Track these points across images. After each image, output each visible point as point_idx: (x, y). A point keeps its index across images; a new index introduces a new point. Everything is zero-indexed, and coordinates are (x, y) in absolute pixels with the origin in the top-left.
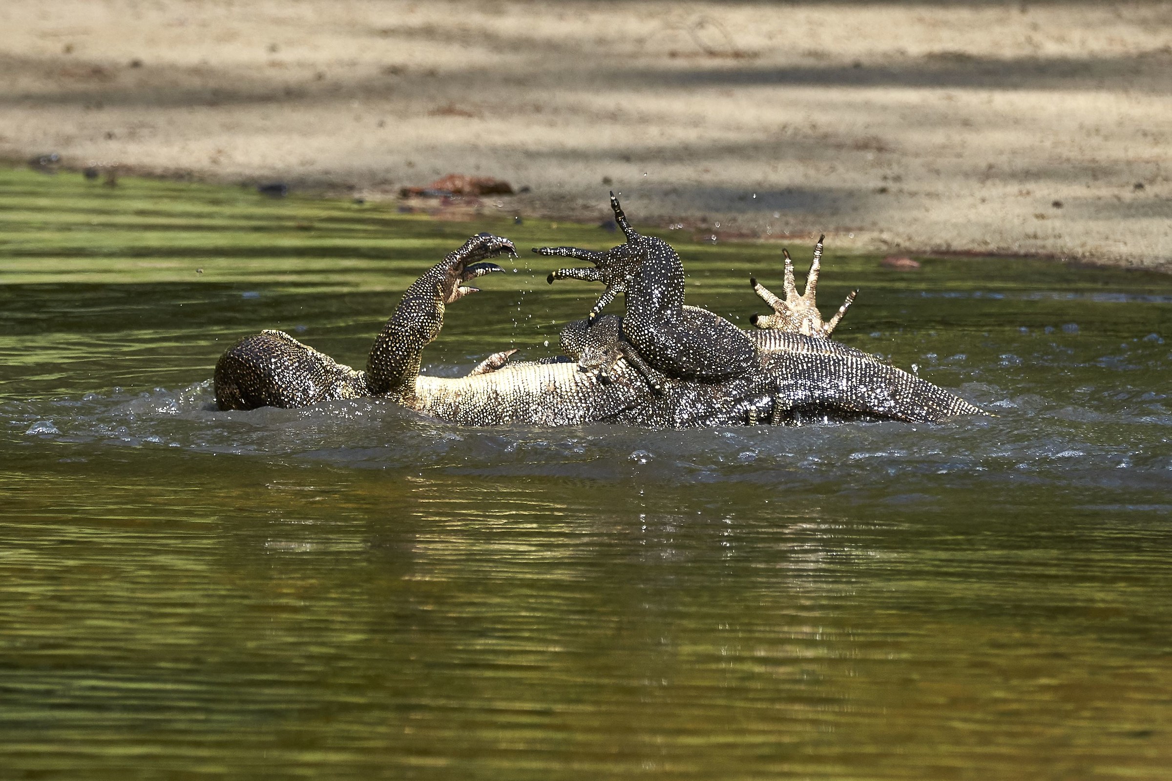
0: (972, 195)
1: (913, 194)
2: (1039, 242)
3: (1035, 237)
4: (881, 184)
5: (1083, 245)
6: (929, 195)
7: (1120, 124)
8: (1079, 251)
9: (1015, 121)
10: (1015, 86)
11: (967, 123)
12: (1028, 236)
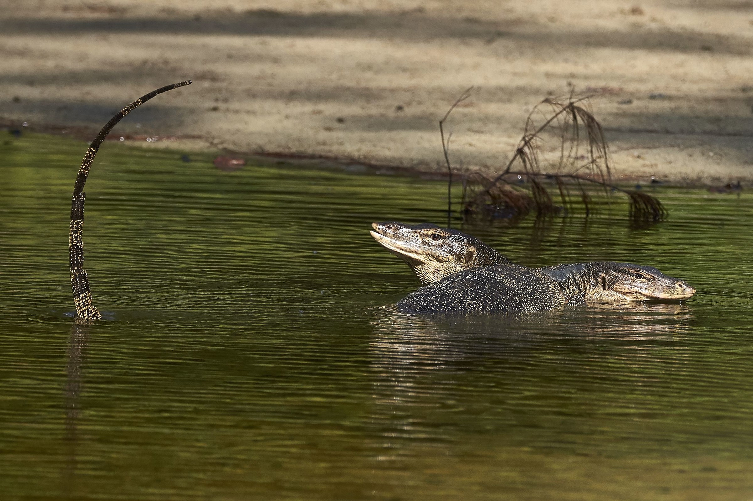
0: (279, 113)
1: (237, 112)
2: (327, 148)
3: (324, 143)
4: (214, 104)
5: (359, 150)
6: (248, 112)
7: (387, 63)
8: (356, 154)
9: (312, 59)
10: (311, 35)
11: (276, 60)
12: (319, 144)
